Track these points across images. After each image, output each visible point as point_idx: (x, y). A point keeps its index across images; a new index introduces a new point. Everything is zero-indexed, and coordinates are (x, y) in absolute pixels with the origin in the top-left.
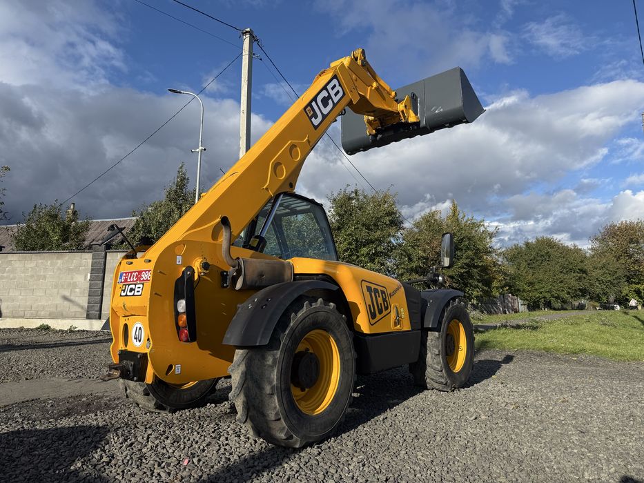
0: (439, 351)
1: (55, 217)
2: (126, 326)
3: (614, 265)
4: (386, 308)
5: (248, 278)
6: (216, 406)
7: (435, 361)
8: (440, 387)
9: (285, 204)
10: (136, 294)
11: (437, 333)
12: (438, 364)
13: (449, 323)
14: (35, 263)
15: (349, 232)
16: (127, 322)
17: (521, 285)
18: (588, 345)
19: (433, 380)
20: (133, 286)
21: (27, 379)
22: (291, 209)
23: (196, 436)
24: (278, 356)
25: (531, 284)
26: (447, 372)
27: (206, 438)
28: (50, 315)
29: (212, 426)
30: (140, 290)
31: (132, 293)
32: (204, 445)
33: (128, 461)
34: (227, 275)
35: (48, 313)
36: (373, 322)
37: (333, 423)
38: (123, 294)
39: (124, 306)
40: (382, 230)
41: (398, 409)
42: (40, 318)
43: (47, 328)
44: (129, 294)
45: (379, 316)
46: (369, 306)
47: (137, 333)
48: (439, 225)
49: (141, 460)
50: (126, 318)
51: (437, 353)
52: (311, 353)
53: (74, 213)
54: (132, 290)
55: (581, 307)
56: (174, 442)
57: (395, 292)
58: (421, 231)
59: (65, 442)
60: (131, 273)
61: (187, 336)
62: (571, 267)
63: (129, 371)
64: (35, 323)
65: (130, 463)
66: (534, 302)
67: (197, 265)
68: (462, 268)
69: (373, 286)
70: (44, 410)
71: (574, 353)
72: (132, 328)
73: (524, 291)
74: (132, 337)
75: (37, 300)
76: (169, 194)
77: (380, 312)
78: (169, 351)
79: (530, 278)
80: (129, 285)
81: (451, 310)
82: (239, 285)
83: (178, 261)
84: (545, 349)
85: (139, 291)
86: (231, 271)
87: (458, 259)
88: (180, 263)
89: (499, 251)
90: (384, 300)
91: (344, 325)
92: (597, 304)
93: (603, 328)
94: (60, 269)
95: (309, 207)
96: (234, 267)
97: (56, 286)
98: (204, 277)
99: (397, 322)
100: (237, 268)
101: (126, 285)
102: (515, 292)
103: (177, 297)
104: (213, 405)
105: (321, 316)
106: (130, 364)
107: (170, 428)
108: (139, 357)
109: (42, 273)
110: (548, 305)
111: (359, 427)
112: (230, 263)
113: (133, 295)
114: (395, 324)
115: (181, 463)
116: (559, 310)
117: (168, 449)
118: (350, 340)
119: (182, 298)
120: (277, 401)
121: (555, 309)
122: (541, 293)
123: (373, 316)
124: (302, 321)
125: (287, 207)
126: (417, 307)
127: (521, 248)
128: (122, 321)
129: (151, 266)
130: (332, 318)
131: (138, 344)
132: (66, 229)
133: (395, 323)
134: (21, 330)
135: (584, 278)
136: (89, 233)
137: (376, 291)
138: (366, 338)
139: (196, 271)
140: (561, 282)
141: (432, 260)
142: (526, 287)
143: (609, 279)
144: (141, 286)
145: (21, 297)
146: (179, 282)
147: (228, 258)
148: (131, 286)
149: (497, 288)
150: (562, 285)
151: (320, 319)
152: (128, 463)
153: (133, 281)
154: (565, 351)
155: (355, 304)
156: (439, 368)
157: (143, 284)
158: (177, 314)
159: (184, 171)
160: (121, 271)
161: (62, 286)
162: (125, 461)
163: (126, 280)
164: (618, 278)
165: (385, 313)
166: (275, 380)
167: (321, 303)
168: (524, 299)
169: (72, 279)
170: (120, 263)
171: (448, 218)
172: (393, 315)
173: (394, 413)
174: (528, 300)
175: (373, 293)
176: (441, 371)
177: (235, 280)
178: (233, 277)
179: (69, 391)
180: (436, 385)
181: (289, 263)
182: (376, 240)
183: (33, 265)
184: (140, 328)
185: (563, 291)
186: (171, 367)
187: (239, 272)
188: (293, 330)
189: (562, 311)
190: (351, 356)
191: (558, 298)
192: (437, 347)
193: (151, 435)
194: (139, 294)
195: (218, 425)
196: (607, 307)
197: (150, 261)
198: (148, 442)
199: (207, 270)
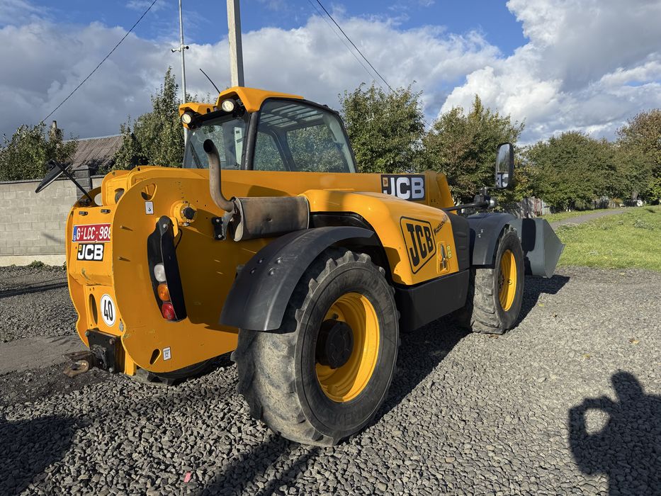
0: (492, 291)
1: (37, 138)
2: (92, 296)
3: (641, 158)
4: (431, 249)
5: (249, 225)
6: (226, 369)
7: (487, 302)
8: (490, 330)
9: (290, 114)
10: (96, 258)
11: (490, 270)
12: (490, 305)
13: (503, 255)
14: (15, 195)
15: (363, 141)
16: (92, 292)
17: (546, 186)
18: (631, 255)
19: (482, 323)
20: (91, 247)
21: (6, 341)
22: (298, 120)
23: (200, 428)
24: (296, 341)
25: (555, 184)
26: (499, 313)
27: (213, 430)
28: (41, 250)
29: (221, 407)
30: (100, 252)
31: (90, 257)
32: (212, 442)
33: (113, 477)
34: (221, 222)
35: (39, 248)
36: (415, 269)
37: (374, 404)
38: (81, 257)
39: (83, 273)
40: (401, 136)
41: (445, 364)
42: (31, 254)
43: (39, 265)
44: (88, 257)
45: (422, 261)
46: (411, 249)
47: (107, 308)
48: (462, 125)
49: (130, 475)
50: (91, 287)
51: (490, 293)
52: (341, 322)
53: (58, 132)
54: (90, 252)
55: (604, 206)
56: (174, 438)
57: (440, 226)
58: (441, 134)
59: (37, 445)
60: (88, 227)
61: (172, 314)
62: (599, 163)
63: (101, 360)
64: (27, 261)
65: (115, 482)
66: (558, 204)
67: (176, 214)
68: (486, 172)
69: (415, 223)
70: (20, 388)
71: (621, 267)
72: (100, 301)
73: (548, 192)
74: (101, 313)
75: (24, 235)
76: (158, 105)
77: (424, 255)
78: (151, 332)
79: (555, 178)
80: (86, 245)
81: (505, 240)
82: (238, 235)
83: (147, 209)
84: (588, 263)
85: (98, 255)
86: (226, 217)
87: (482, 163)
88: (152, 212)
89: (524, 150)
90: (428, 239)
91: (383, 282)
92: (619, 201)
93: (640, 232)
94: (44, 200)
95: (321, 116)
96: (229, 211)
97: (42, 219)
98: (190, 228)
99: (444, 264)
100: (233, 212)
101: (82, 244)
102: (538, 194)
103: (153, 260)
104: (222, 369)
105: (352, 276)
106: (101, 350)
107: (169, 413)
108: (111, 342)
109: (24, 206)
110: (572, 206)
111: (404, 401)
112: (223, 206)
113: (93, 260)
114: (441, 268)
115: (181, 478)
116: (582, 210)
117: (166, 452)
118: (391, 298)
119: (159, 262)
120: (298, 400)
121: (578, 209)
122: (566, 193)
123: (415, 261)
124: (326, 288)
125: (292, 118)
126: (466, 243)
127: (545, 145)
128: (87, 292)
129: (110, 219)
130: (367, 276)
131: (109, 322)
132: (50, 152)
133: (441, 265)
134: (12, 268)
135: (613, 174)
136: (77, 154)
137: (418, 228)
138: (409, 290)
139: (174, 223)
140: (588, 181)
141: (453, 166)
142: (550, 188)
143: (635, 174)
144: (101, 247)
145: (6, 233)
146: (152, 239)
147: (220, 200)
148: (89, 247)
149: (521, 191)
150: (589, 183)
151: (351, 280)
152: (112, 482)
153: (90, 239)
154: (611, 264)
155: (395, 251)
156: (491, 310)
157: (103, 244)
158: (156, 284)
159: (171, 77)
160: (75, 224)
161: (49, 219)
162: (109, 479)
163: (81, 238)
164: (646, 172)
165: (429, 255)
166: (294, 374)
167: (350, 259)
168: (548, 201)
169: (58, 210)
170: (72, 213)
171: (470, 116)
172: (439, 257)
173: (442, 373)
174: (551, 202)
175: (415, 233)
176: (494, 313)
177: (232, 228)
178: (230, 223)
179: (52, 356)
180: (485, 328)
181: (303, 198)
182: (395, 148)
183: (13, 196)
184: (109, 303)
185: (589, 190)
186: (156, 353)
187: (237, 217)
188: (314, 303)
189: (587, 211)
190: (393, 317)
191: (583, 198)
192: (490, 286)
193: (144, 427)
194: (100, 258)
195: (227, 404)
196: (630, 203)
197: (108, 211)
198: (140, 440)
199: (191, 219)
